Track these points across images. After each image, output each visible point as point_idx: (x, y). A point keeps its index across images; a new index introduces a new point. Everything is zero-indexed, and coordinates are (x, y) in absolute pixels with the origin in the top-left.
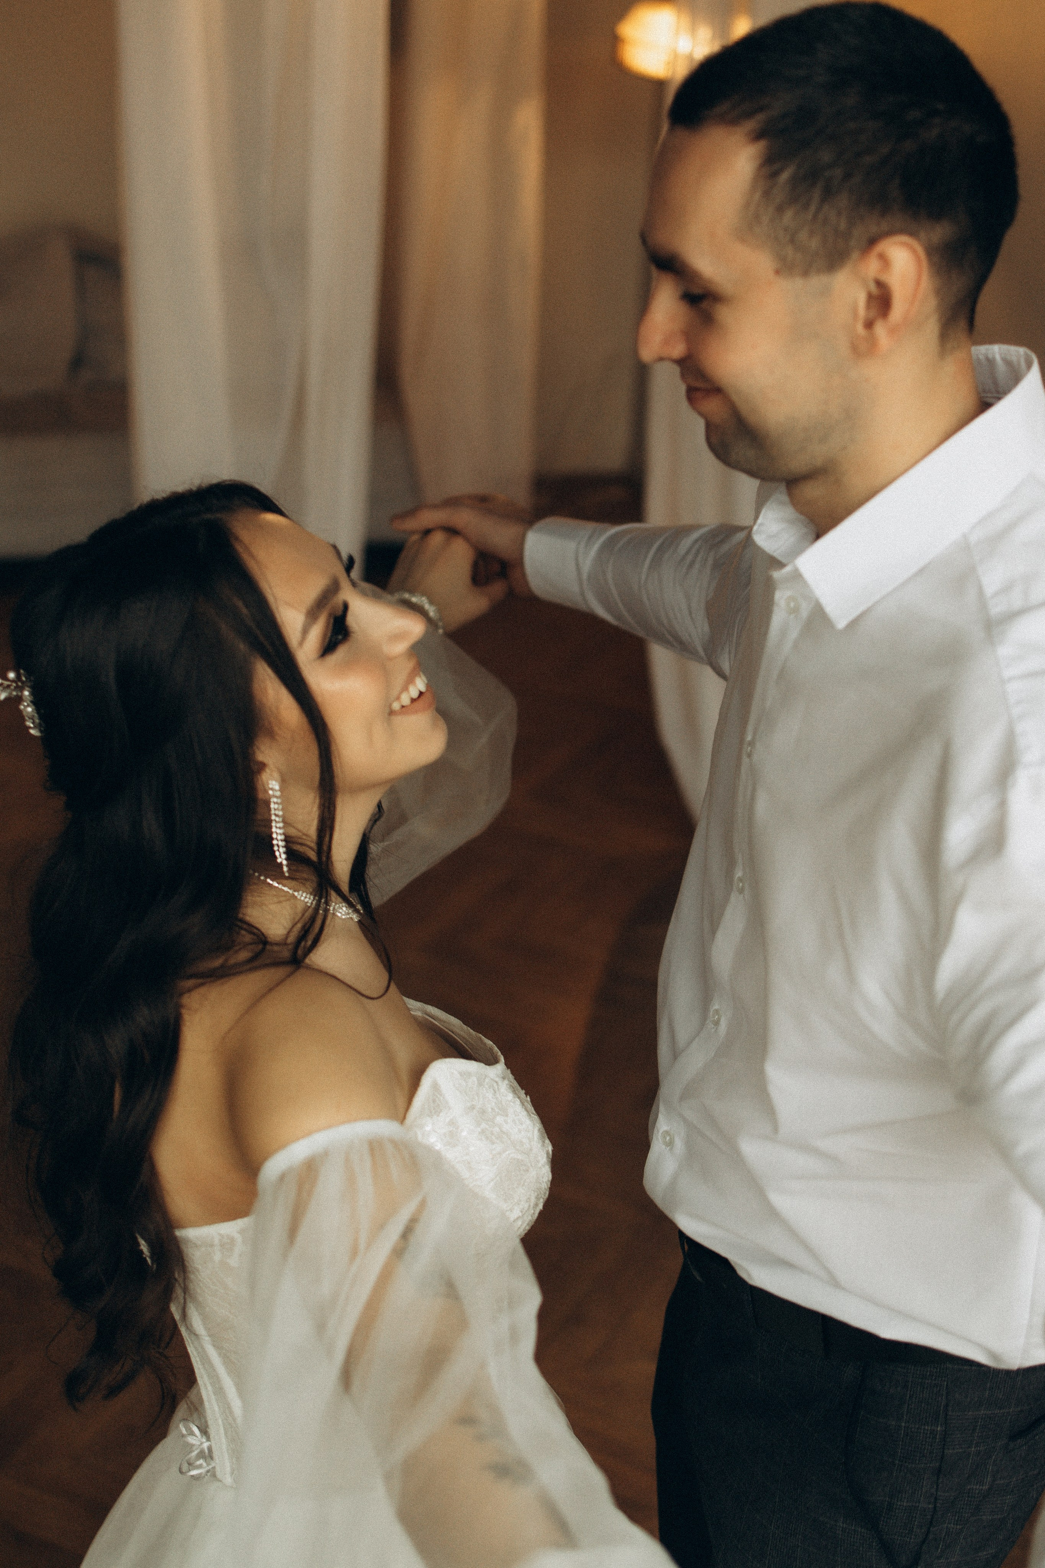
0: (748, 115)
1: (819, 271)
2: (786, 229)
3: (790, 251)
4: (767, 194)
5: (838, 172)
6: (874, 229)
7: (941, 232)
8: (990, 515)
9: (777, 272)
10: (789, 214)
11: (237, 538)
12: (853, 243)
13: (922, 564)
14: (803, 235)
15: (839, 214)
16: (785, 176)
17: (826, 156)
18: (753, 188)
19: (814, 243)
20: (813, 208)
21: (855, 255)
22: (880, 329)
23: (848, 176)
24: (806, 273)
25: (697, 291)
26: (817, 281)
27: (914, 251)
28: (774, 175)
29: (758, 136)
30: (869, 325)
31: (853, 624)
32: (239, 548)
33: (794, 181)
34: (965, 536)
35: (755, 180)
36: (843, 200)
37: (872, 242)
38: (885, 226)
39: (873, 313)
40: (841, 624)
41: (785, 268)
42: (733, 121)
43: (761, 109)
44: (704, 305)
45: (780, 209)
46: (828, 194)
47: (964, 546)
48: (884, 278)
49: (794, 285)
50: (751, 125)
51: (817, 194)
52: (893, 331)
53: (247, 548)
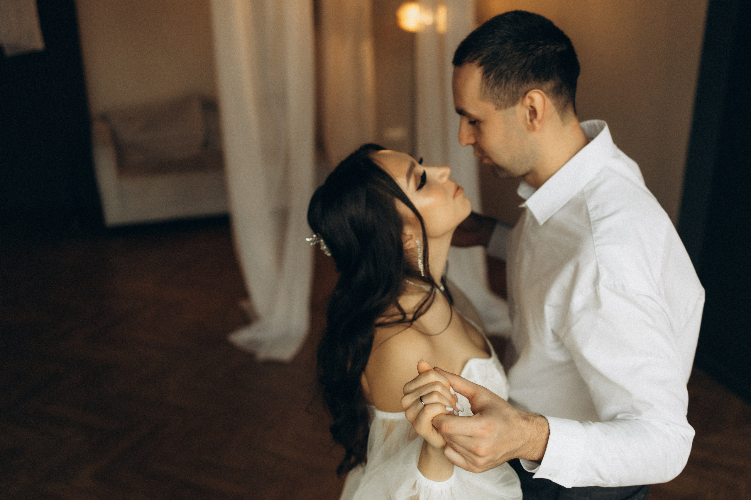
0: (476, 59)
1: (510, 106)
2: (496, 94)
3: (499, 101)
4: (487, 84)
5: (509, 72)
6: (525, 89)
7: (550, 85)
8: (591, 182)
9: (496, 109)
10: (496, 89)
11: (374, 159)
12: (519, 95)
13: (567, 200)
14: (502, 95)
15: (513, 86)
16: (492, 77)
17: (504, 67)
18: (482, 82)
19: (506, 97)
20: (503, 86)
21: (521, 98)
22: (535, 122)
23: (513, 72)
24: (506, 108)
25: (473, 120)
26: (510, 110)
27: (541, 94)
28: (488, 77)
29: (480, 65)
30: (531, 121)
31: (546, 223)
32: (376, 162)
33: (496, 77)
34: (583, 190)
35: (482, 79)
36: (513, 81)
37: (526, 93)
38: (529, 87)
39: (532, 117)
40: (541, 223)
41: (498, 107)
42: (472, 62)
43: (480, 56)
44: (477, 124)
45: (492, 88)
46: (507, 80)
47: (582, 193)
48: (532, 105)
49: (502, 113)
50: (477, 62)
51: (504, 81)
52: (540, 122)
53: (378, 161)
